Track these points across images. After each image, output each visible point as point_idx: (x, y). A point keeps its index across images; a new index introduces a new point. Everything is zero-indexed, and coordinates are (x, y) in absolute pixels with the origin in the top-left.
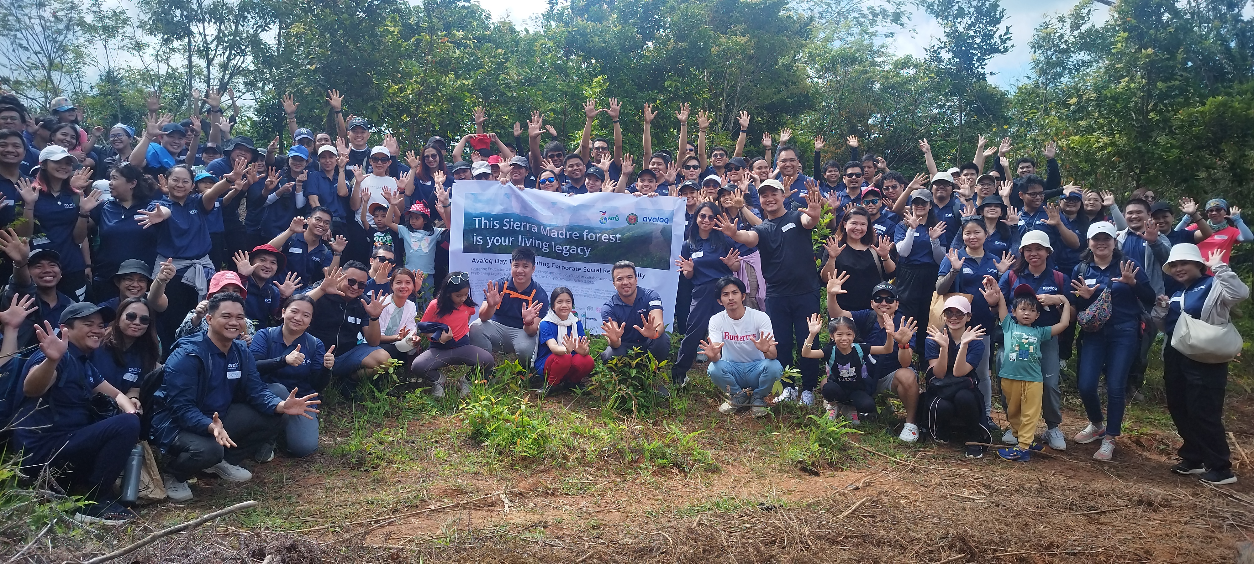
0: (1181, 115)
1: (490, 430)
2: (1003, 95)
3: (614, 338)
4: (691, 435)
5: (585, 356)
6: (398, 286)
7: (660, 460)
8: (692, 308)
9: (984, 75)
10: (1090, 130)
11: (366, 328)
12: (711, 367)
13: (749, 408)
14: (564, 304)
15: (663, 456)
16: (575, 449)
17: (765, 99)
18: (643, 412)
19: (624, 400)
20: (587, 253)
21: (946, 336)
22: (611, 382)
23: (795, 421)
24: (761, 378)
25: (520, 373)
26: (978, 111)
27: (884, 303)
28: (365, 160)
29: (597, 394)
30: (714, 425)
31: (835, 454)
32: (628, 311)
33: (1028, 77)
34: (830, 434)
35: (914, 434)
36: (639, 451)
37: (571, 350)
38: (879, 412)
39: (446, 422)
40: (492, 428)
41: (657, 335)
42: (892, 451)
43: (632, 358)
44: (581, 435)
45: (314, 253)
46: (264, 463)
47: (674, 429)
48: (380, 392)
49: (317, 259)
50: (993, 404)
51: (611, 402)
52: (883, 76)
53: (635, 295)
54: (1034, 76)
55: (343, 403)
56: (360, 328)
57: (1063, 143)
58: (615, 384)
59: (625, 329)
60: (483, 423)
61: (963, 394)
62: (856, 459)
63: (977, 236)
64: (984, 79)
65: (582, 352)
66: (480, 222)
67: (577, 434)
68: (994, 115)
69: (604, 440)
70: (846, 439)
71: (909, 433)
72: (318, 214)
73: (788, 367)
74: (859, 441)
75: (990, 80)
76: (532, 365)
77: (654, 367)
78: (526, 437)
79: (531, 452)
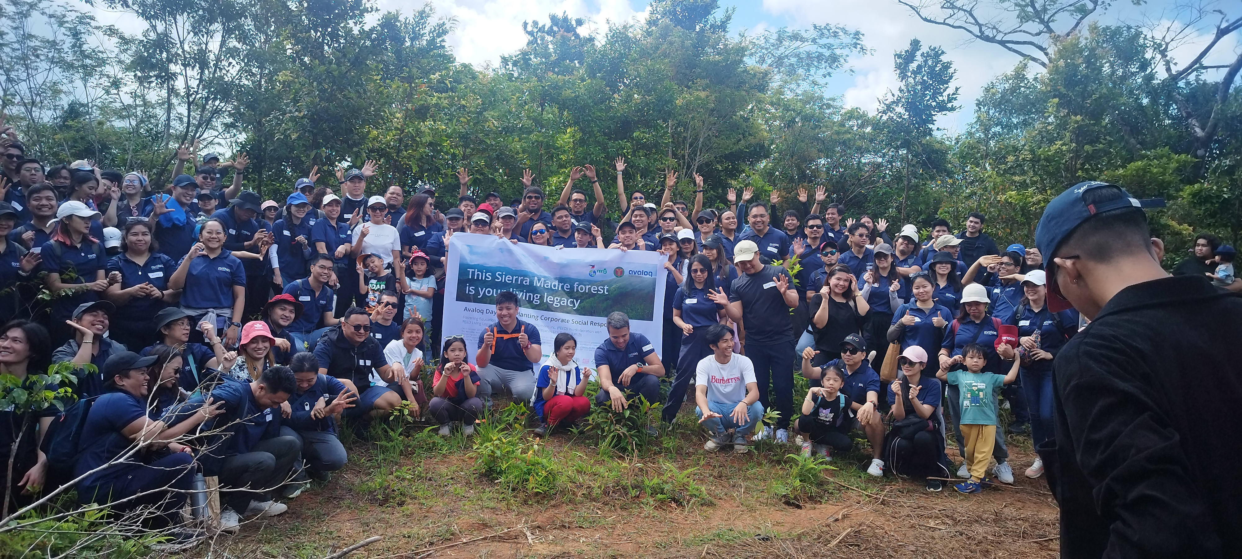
1: (503, 468)
4: (685, 472)
7: (660, 496)
8: (681, 355)
9: (931, 130)
10: (1024, 185)
13: (731, 446)
15: (662, 493)
16: (581, 486)
17: (725, 149)
19: (619, 439)
20: (577, 305)
22: (607, 422)
23: (775, 459)
25: (523, 414)
26: (923, 164)
27: (848, 353)
28: (362, 209)
29: (592, 434)
30: (702, 463)
31: (814, 489)
32: (621, 356)
34: (809, 470)
35: (880, 469)
36: (639, 487)
39: (458, 459)
40: (505, 466)
42: (863, 485)
44: (585, 473)
47: (668, 466)
48: (393, 430)
51: (609, 439)
58: (611, 425)
60: (495, 462)
61: (921, 435)
62: (832, 493)
63: (926, 290)
64: (931, 134)
66: (473, 273)
67: (580, 472)
68: (938, 169)
69: (606, 477)
70: (823, 475)
71: (875, 468)
72: (321, 262)
73: (769, 409)
74: (834, 476)
75: (937, 135)
76: (531, 405)
78: (537, 474)
79: (543, 488)
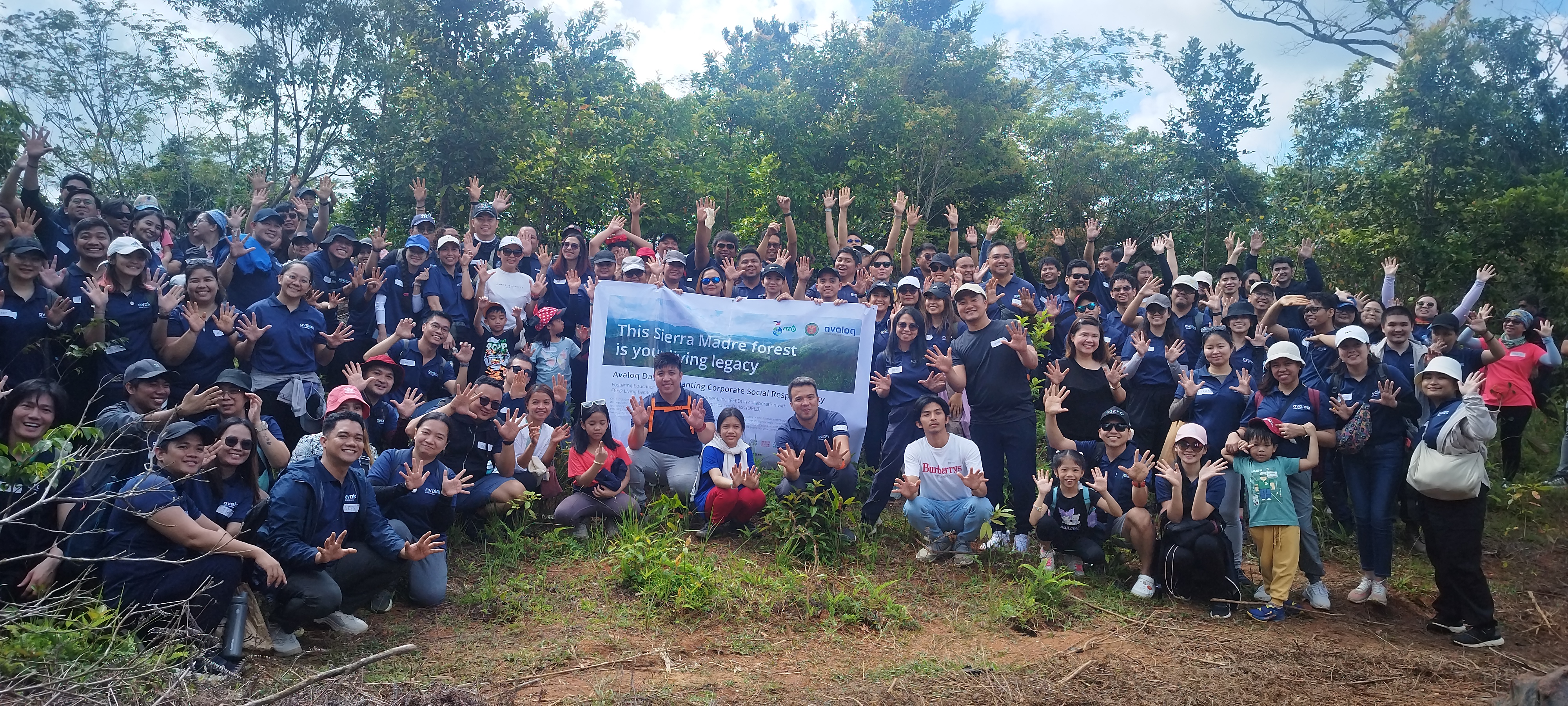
0: (1475, 205)
1: (645, 577)
2: (1260, 177)
3: (792, 468)
4: (883, 586)
5: (754, 490)
6: (535, 407)
7: (847, 616)
8: (888, 435)
9: (1235, 152)
10: (1363, 222)
11: (498, 455)
12: (907, 505)
13: (951, 556)
14: (731, 430)
15: (850, 612)
16: (746, 601)
17: (969, 181)
18: (824, 559)
19: (802, 543)
20: (754, 370)
21: (1178, 473)
22: (787, 522)
23: (1007, 572)
24: (967, 520)
25: (678, 510)
26: (1228, 198)
27: (1114, 430)
28: (493, 253)
29: (769, 537)
30: (910, 575)
31: (1054, 611)
32: (807, 436)
33: (1289, 157)
34: (1048, 586)
35: (1149, 588)
36: (820, 604)
37: (738, 484)
38: (1108, 560)
39: (592, 566)
40: (648, 574)
41: (842, 465)
42: (1122, 608)
43: (812, 494)
44: (753, 585)
45: (430, 366)
46: (381, 612)
47: (862, 578)
48: (513, 530)
49: (434, 374)
50: (1245, 555)
51: (787, 545)
52: (1113, 154)
53: (816, 418)
54: (1294, 154)
55: (469, 543)
56: (490, 456)
57: (1331, 237)
58: (791, 525)
59: (805, 457)
60: (637, 569)
61: (1205, 540)
62: (1078, 617)
63: (1221, 350)
64: (1235, 158)
65: (751, 486)
66: (625, 329)
67: (747, 584)
68: (1248, 202)
69: (779, 590)
70: (1067, 593)
71: (1143, 587)
72: (435, 319)
73: (998, 506)
74: (1083, 595)
75: (1243, 159)
76: (692, 499)
77: (838, 505)
78: (689, 586)
79: (694, 603)
